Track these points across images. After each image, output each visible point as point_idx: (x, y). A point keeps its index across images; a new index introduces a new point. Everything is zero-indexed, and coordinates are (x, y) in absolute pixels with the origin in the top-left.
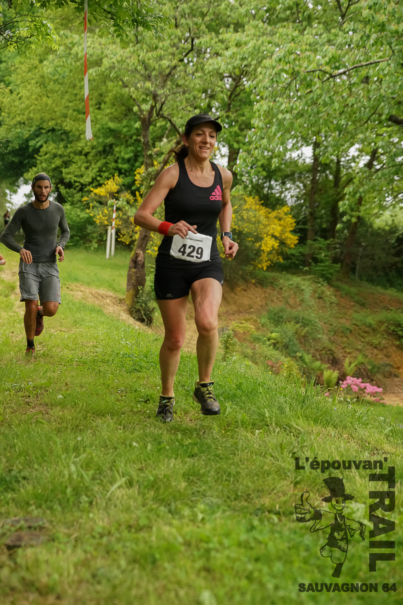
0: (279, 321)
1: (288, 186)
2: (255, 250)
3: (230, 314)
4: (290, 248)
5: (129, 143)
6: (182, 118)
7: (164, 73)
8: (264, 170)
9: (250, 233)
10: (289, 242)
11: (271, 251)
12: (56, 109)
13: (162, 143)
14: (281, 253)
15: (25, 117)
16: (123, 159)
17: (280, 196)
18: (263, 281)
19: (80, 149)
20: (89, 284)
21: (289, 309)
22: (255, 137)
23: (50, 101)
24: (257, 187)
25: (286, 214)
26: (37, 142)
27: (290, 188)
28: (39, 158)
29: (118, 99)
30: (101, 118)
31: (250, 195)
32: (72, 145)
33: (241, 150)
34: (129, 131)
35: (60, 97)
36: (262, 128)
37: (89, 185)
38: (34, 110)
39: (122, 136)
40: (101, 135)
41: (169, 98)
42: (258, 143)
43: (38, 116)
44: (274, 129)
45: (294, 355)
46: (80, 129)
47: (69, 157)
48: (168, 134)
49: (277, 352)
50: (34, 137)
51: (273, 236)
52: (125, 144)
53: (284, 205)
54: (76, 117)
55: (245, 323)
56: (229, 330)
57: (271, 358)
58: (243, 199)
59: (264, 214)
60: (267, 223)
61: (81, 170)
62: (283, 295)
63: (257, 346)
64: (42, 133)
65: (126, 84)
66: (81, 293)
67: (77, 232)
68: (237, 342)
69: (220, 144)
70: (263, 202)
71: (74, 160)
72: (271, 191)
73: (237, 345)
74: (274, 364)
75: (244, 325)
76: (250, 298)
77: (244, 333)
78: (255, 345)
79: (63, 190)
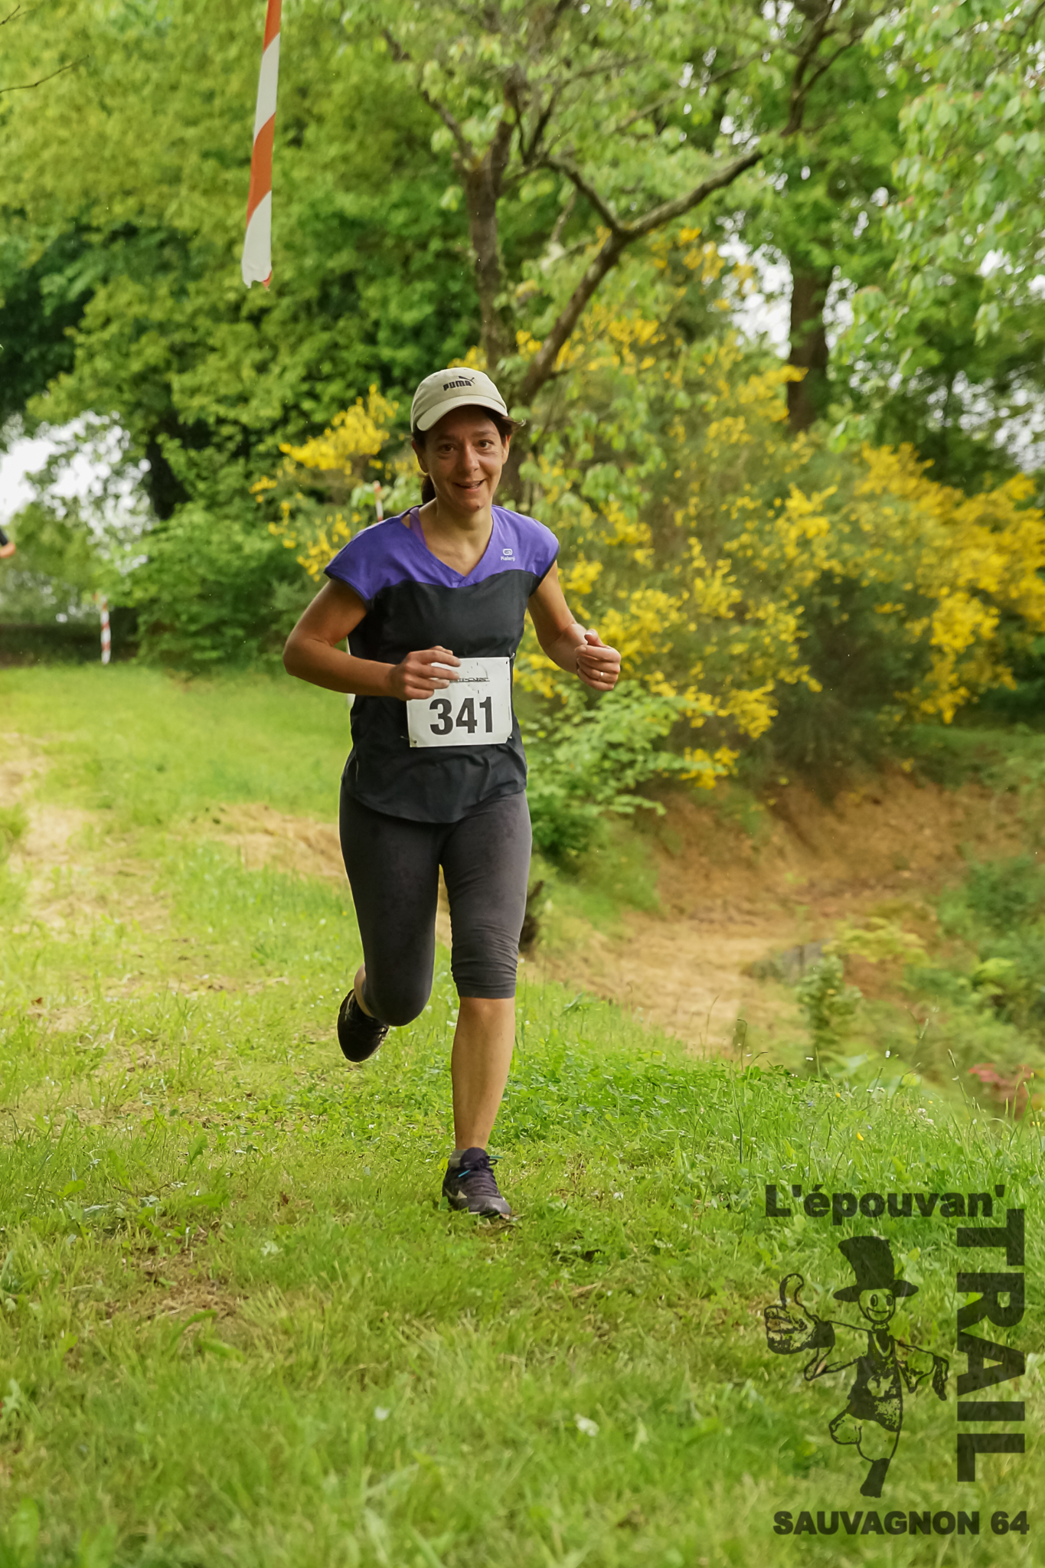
0: (1011, 912)
1: (1020, 397)
2: (909, 648)
3: (825, 895)
5: (415, 266)
6: (615, 163)
8: (930, 344)
9: (887, 587)
10: (1034, 611)
11: (969, 648)
12: (139, 153)
13: (545, 263)
14: (1006, 655)
15: (23, 190)
16: (396, 328)
17: (990, 438)
18: (940, 763)
19: (232, 296)
20: (293, 803)
22: (908, 228)
23: (113, 127)
24: (901, 408)
25: (1021, 506)
26: (71, 280)
27: (1029, 407)
28: (80, 339)
29: (367, 104)
30: (309, 180)
31: (878, 440)
32: (204, 283)
33: (837, 272)
34: (416, 220)
35: (148, 106)
36: (938, 194)
37: (273, 430)
38: (57, 160)
39: (389, 242)
40: (310, 242)
41: (567, 93)
42: (923, 250)
43: (71, 182)
44: (981, 192)
46: (230, 222)
47: (195, 330)
48: (564, 227)
49: (1007, 1031)
50: (59, 262)
51: (976, 592)
52: (399, 270)
53: (1012, 473)
54: (214, 179)
55: (882, 927)
56: (825, 955)
57: (987, 1053)
58: (853, 457)
59: (938, 511)
60: (949, 543)
61: (239, 378)
62: (1019, 815)
63: (934, 1009)
64: (89, 246)
65: (404, 50)
66: (267, 839)
67: (236, 610)
68: (857, 1000)
69: (758, 255)
70: (929, 463)
71: (211, 342)
72: (956, 420)
73: (859, 1011)
74: (1002, 1076)
75: (881, 933)
76: (896, 829)
77: (882, 962)
78: (924, 1009)
79: (175, 454)
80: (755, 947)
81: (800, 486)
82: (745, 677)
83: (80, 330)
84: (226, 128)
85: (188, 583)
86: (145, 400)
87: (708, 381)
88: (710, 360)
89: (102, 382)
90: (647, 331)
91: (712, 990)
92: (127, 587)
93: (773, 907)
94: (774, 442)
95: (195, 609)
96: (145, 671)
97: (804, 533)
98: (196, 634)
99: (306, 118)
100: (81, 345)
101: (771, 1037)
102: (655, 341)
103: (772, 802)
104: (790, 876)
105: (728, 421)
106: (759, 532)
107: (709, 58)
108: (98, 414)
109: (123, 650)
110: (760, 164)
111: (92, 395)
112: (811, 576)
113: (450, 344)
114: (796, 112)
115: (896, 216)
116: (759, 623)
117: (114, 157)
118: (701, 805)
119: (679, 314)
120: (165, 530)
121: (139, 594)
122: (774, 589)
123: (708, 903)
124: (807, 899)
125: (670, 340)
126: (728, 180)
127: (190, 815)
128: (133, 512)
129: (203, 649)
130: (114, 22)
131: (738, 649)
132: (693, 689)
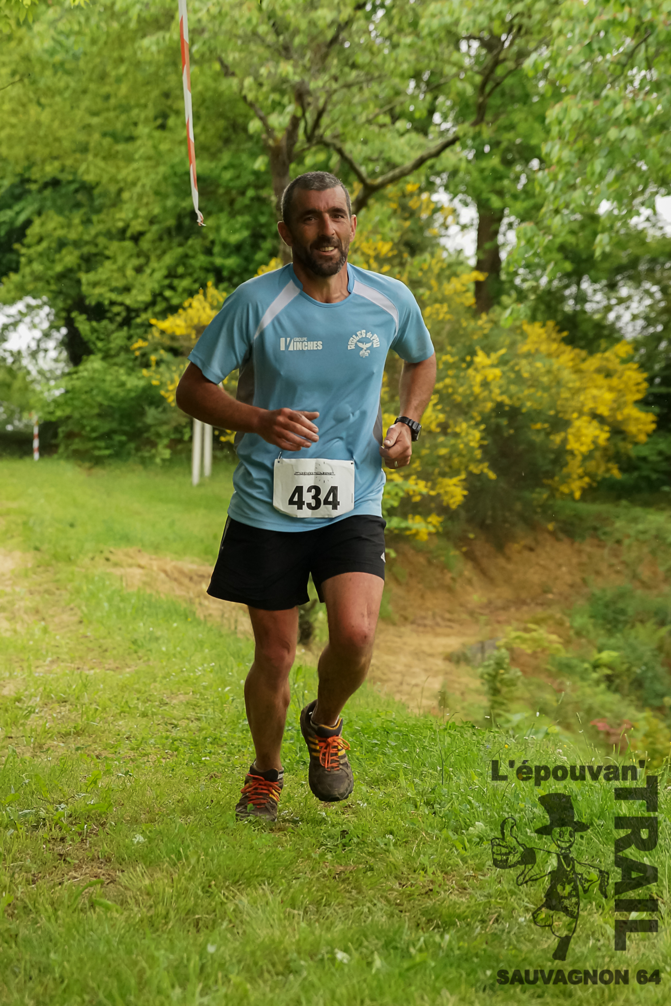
0: (617, 621)
1: (624, 292)
2: (552, 451)
3: (497, 609)
4: (636, 444)
5: (237, 206)
6: (365, 142)
7: (320, 39)
8: (566, 258)
9: (539, 413)
10: (632, 429)
11: (591, 451)
12: (61, 133)
14: (614, 456)
16: (225, 245)
17: (605, 317)
18: (573, 524)
19: (120, 224)
20: (157, 548)
21: (639, 592)
22: (552, 186)
23: (45, 116)
24: (548, 298)
25: (624, 361)
26: (18, 213)
27: (629, 298)
28: (23, 251)
29: (208, 103)
30: (170, 151)
31: (533, 319)
32: (102, 216)
33: (507, 211)
34: (238, 177)
35: (68, 104)
36: (571, 164)
37: (145, 309)
38: (10, 138)
39: (221, 191)
40: (170, 190)
41: (335, 98)
42: (562, 199)
43: (19, 151)
45: (656, 702)
46: (120, 177)
47: (96, 245)
49: (615, 697)
50: (10, 200)
51: (595, 416)
52: (227, 209)
53: (618, 340)
54: (110, 149)
55: (535, 630)
56: (498, 648)
57: (602, 712)
58: (517, 330)
59: (571, 364)
60: (578, 384)
61: (124, 276)
62: (623, 558)
63: (568, 683)
64: (29, 192)
65: (231, 70)
66: (139, 571)
67: (121, 424)
68: (518, 677)
69: (456, 200)
70: (565, 334)
71: (107, 253)
72: (582, 306)
73: (519, 684)
74: (611, 727)
75: (534, 634)
76: (544, 567)
77: (535, 653)
78: (562, 683)
79: (83, 325)
80: (453, 643)
81: (483, 349)
82: (447, 469)
83: (23, 245)
84: (117, 117)
85: (92, 407)
86: (64, 290)
87: (424, 280)
88: (425, 267)
89: (37, 278)
90: (385, 248)
91: (426, 670)
92: (51, 409)
93: (465, 616)
94: (467, 319)
95: (95, 423)
96: (62, 463)
97: (485, 378)
98: (96, 439)
99: (168, 111)
100: (23, 255)
101: (464, 700)
102: (390, 255)
103: (464, 549)
104: (476, 597)
105: (437, 306)
106: (456, 377)
107: (426, 76)
108: (34, 298)
109: (47, 449)
110: (458, 144)
111: (30, 287)
112: (489, 405)
113: (259, 256)
114: (481, 110)
115: (544, 178)
116: (456, 435)
117: (46, 136)
118: (419, 550)
119: (406, 238)
120: (76, 372)
121: (59, 413)
122: (466, 413)
123: (423, 613)
124: (487, 611)
125: (400, 255)
126: (437, 154)
127: (90, 555)
128: (56, 360)
129: (100, 448)
130: (46, 51)
131: (443, 451)
132: (414, 477)
